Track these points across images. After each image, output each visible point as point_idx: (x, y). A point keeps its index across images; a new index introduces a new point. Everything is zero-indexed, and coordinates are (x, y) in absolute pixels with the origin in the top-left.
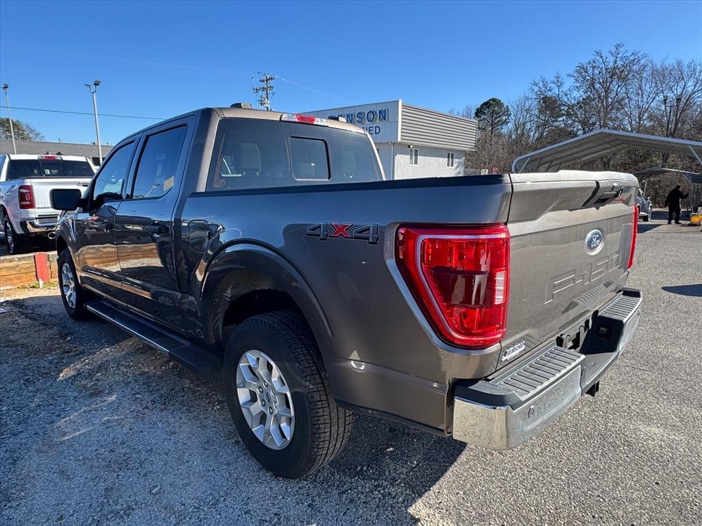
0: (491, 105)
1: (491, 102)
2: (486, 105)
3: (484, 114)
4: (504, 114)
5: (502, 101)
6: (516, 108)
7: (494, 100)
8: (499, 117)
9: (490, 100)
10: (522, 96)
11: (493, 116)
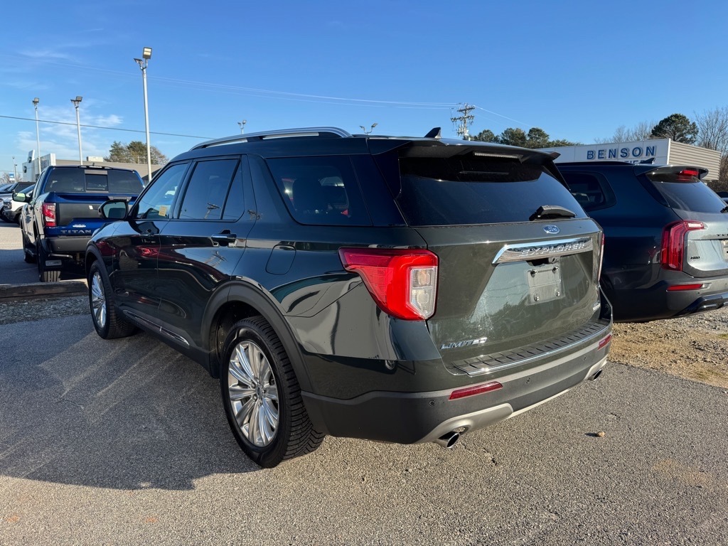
0: (674, 121)
1: (673, 119)
2: (667, 121)
3: (665, 132)
4: (688, 132)
5: (687, 117)
6: (705, 124)
7: (676, 116)
8: (682, 135)
9: (672, 116)
10: (714, 110)
11: (675, 134)
